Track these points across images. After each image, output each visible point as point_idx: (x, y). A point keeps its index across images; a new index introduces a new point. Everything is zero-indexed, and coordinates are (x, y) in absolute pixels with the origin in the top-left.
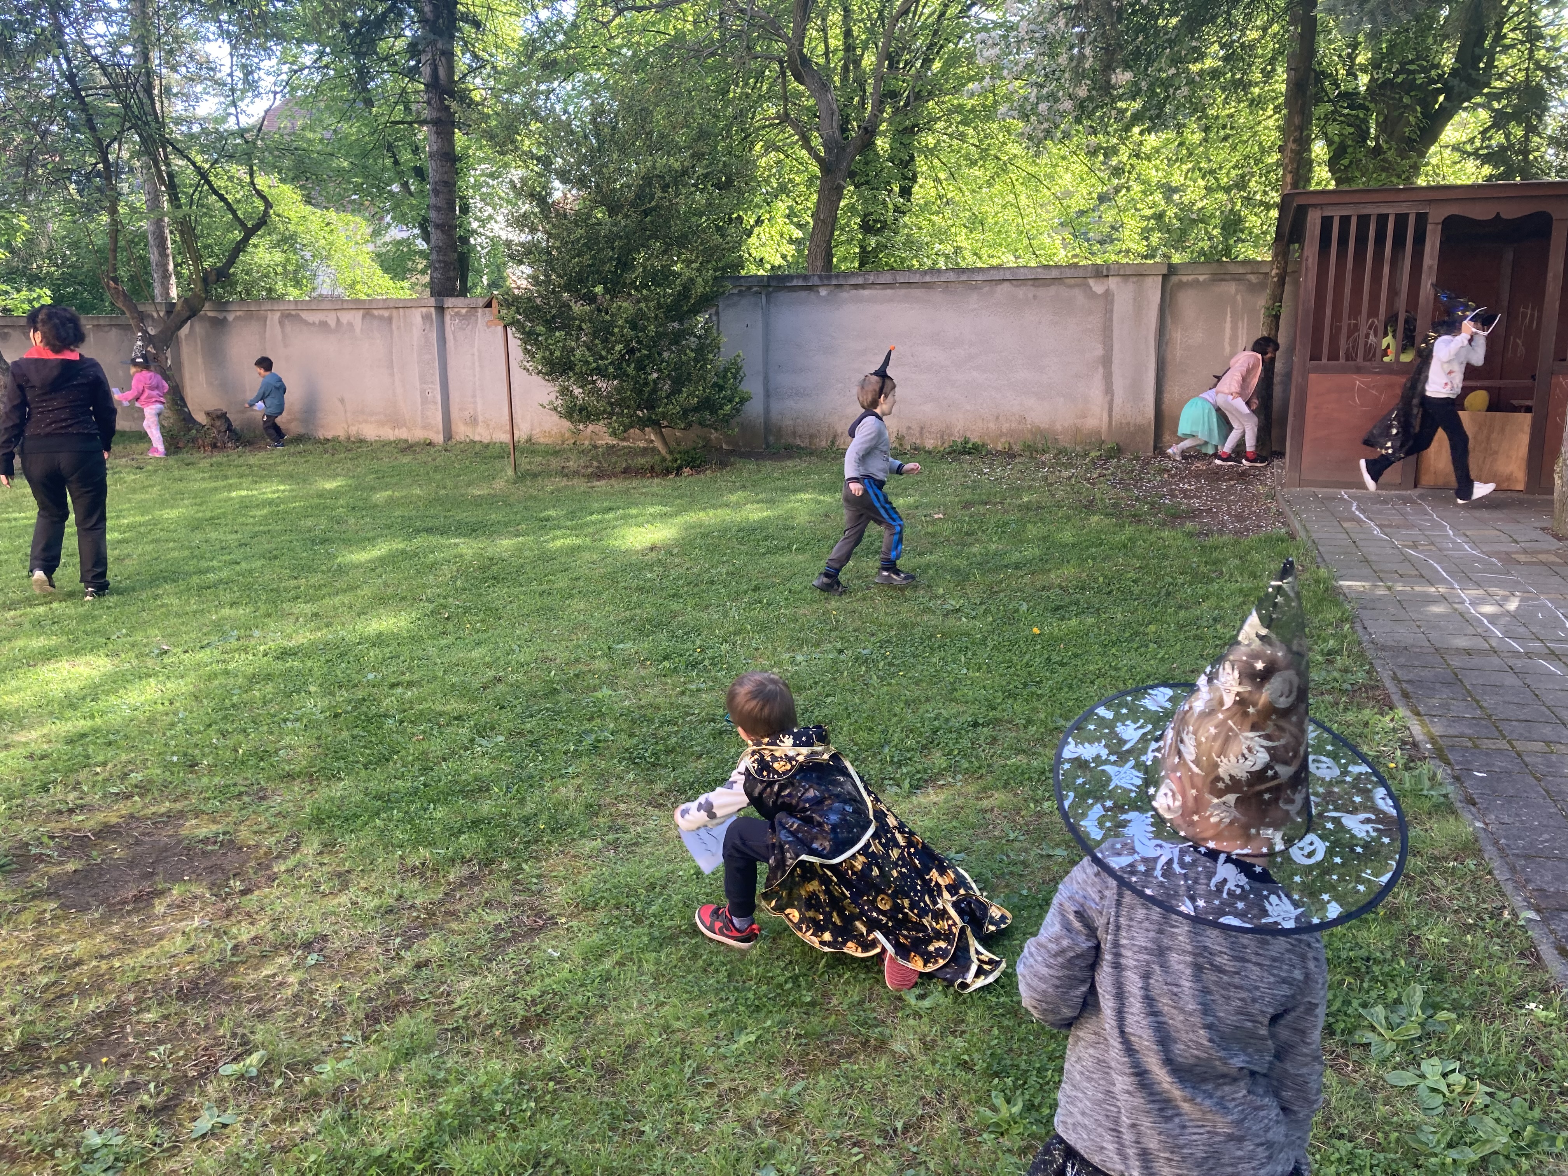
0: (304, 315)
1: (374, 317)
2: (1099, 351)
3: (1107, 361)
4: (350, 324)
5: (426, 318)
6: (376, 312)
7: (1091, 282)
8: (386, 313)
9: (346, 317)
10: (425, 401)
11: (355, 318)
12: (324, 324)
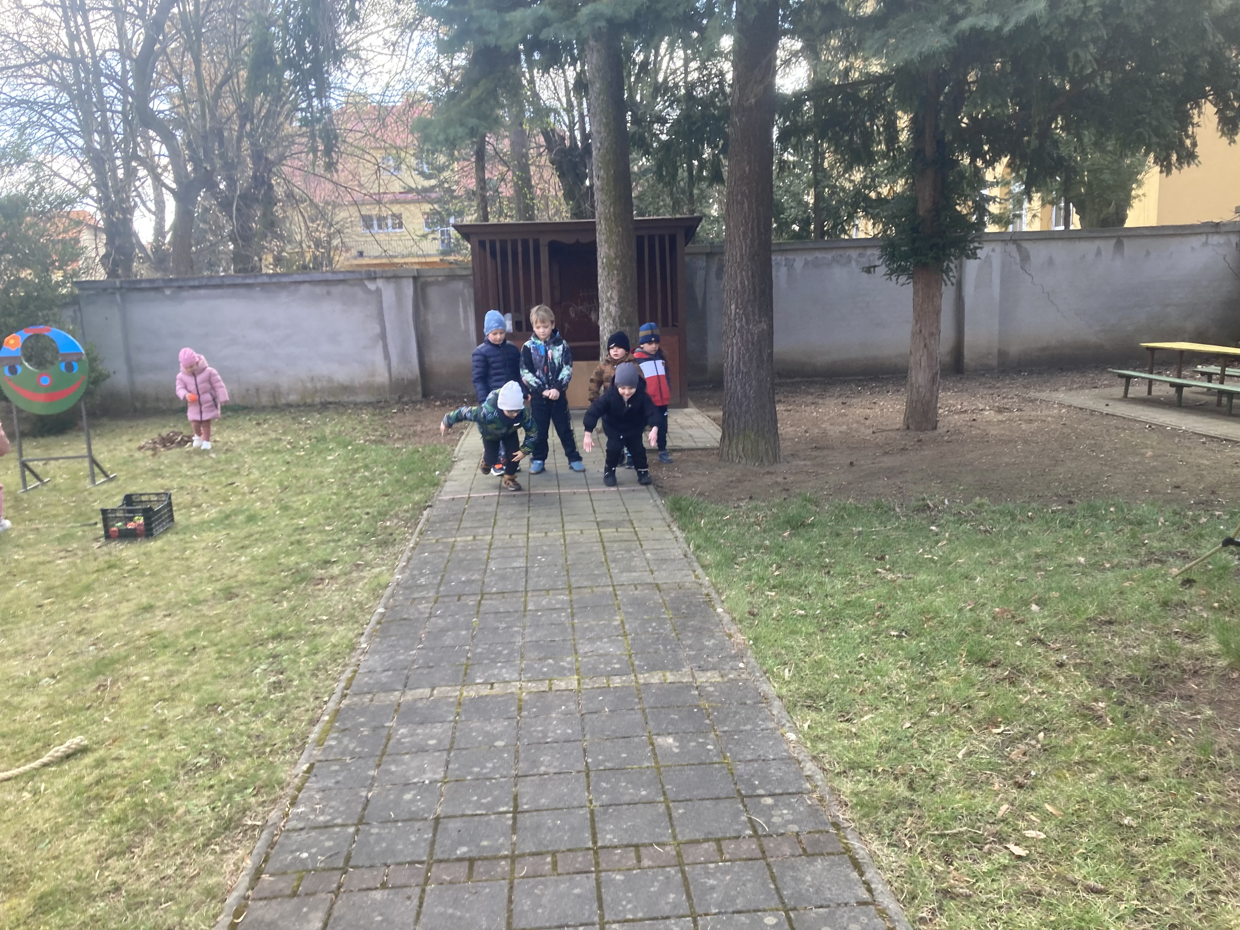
2: (377, 330)
3: (383, 336)
7: (367, 283)
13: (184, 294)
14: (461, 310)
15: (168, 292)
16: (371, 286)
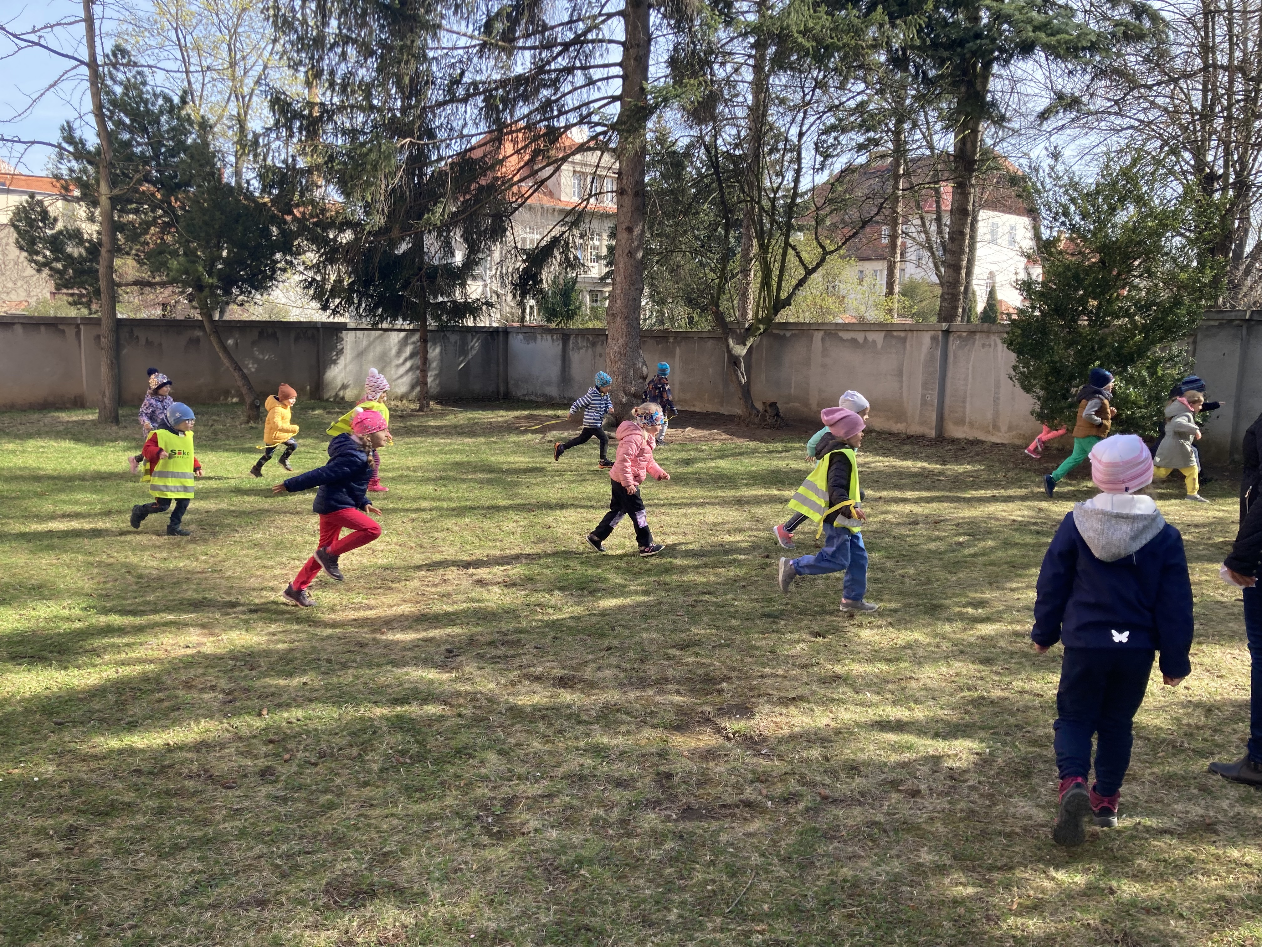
0: (841, 334)
1: (893, 337)
4: (874, 342)
5: (934, 339)
6: (895, 334)
8: (902, 334)
9: (871, 336)
10: (924, 402)
11: (878, 337)
12: (854, 341)
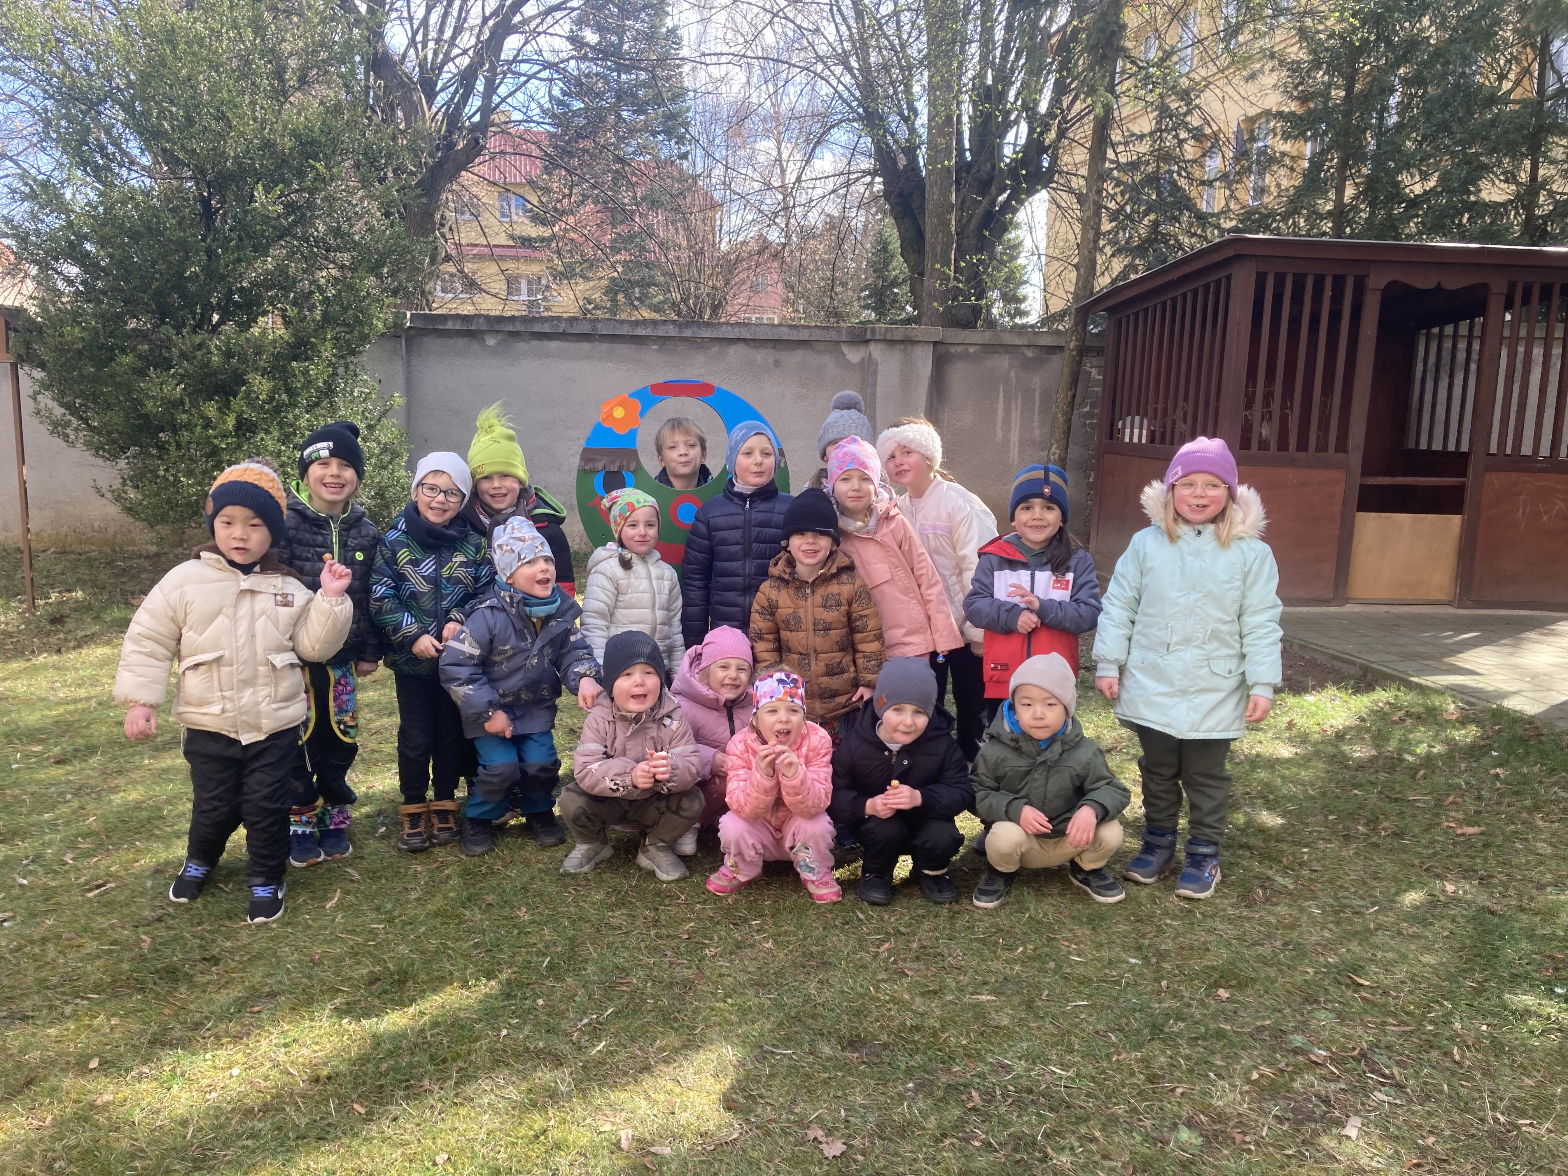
13: (522, 346)
14: (1001, 406)
15: (491, 341)
16: (854, 355)
